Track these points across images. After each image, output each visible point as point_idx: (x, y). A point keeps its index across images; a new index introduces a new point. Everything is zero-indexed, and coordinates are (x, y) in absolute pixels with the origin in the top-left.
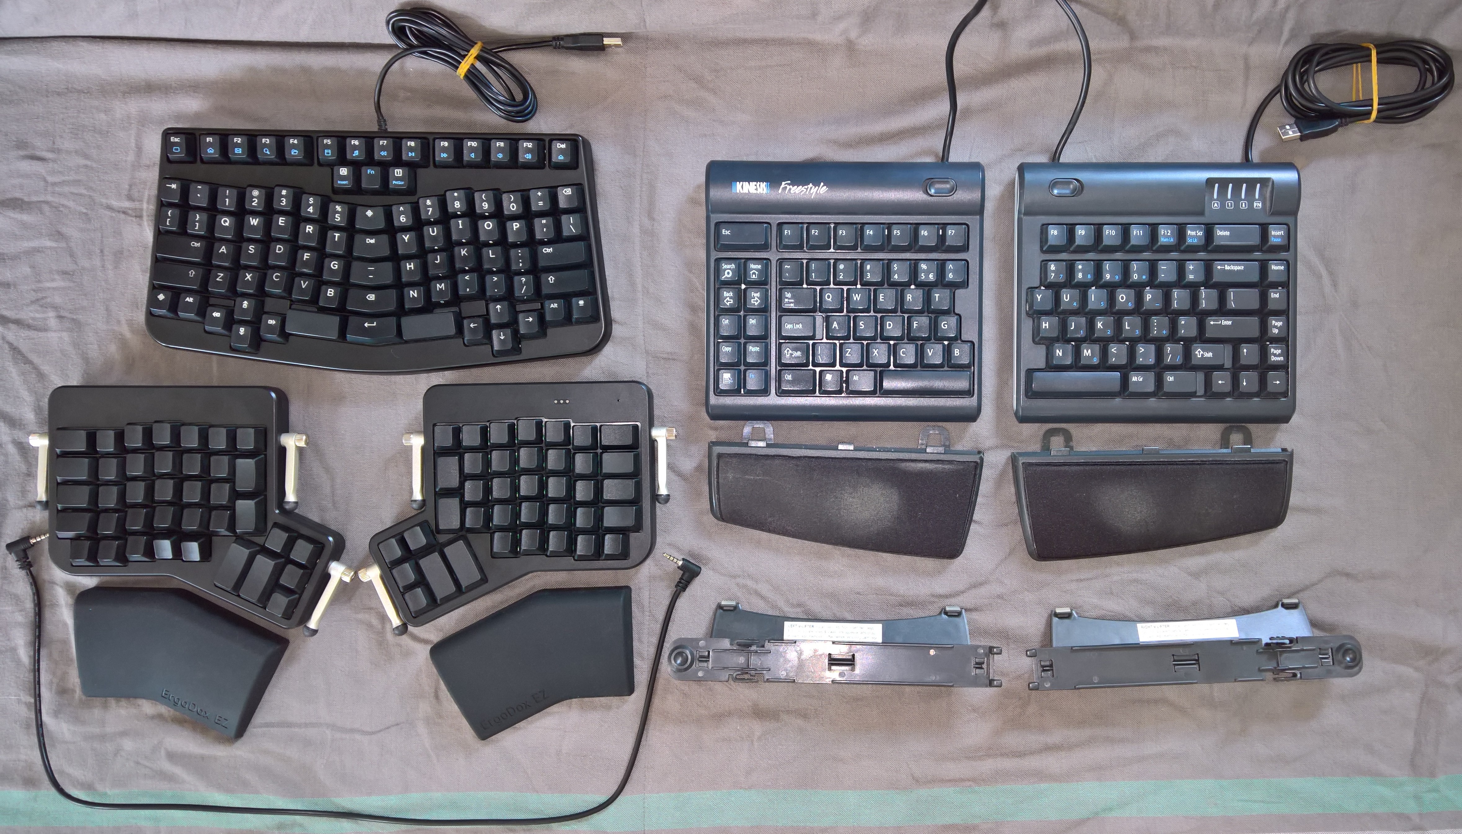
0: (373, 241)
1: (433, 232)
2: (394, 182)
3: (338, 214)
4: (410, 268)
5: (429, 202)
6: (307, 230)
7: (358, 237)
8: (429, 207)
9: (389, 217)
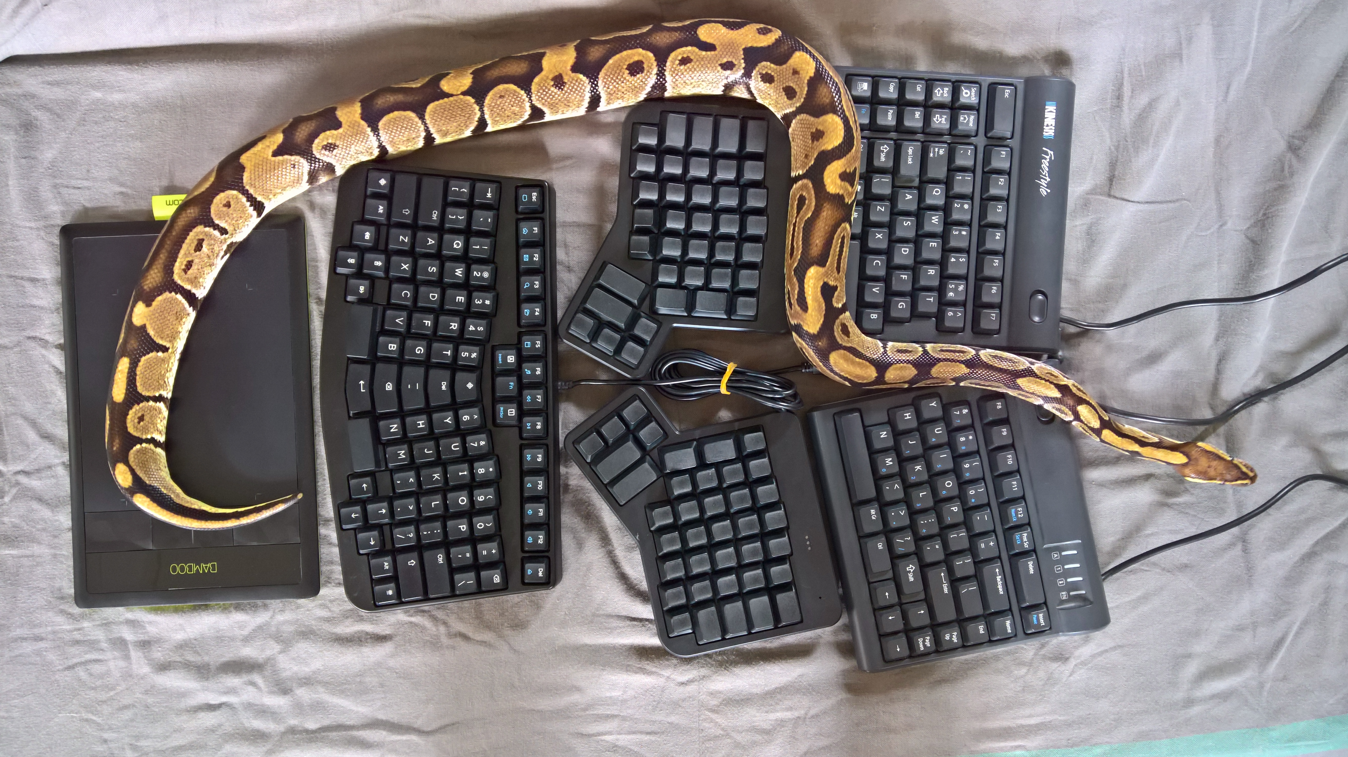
0: (444, 388)
1: (455, 447)
2: (502, 408)
3: (470, 354)
4: (419, 424)
5: (482, 443)
6: (453, 324)
7: (447, 373)
8: (479, 443)
9: (468, 405)
